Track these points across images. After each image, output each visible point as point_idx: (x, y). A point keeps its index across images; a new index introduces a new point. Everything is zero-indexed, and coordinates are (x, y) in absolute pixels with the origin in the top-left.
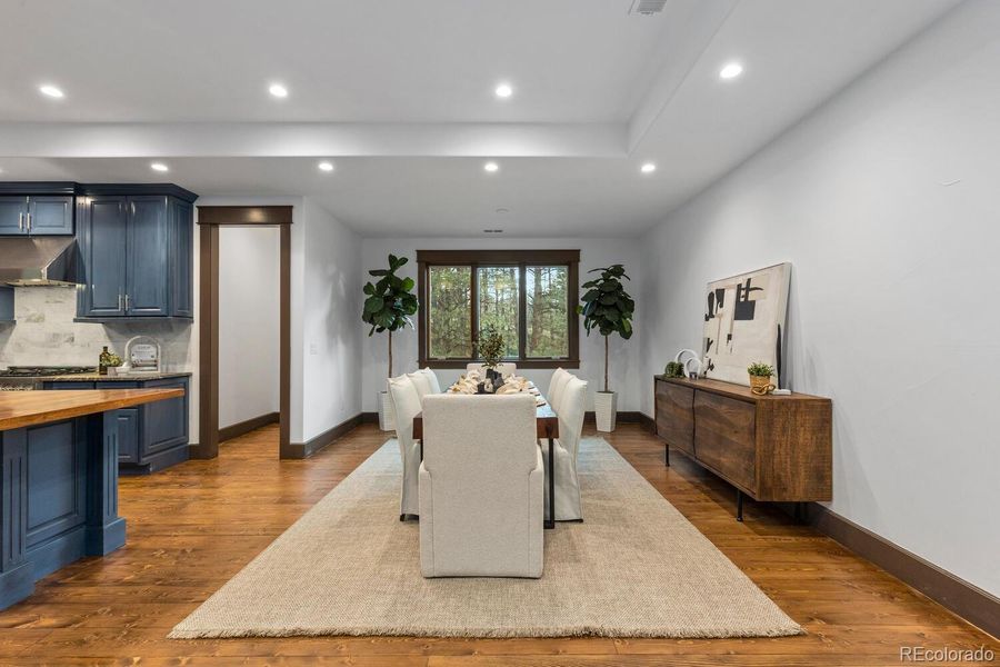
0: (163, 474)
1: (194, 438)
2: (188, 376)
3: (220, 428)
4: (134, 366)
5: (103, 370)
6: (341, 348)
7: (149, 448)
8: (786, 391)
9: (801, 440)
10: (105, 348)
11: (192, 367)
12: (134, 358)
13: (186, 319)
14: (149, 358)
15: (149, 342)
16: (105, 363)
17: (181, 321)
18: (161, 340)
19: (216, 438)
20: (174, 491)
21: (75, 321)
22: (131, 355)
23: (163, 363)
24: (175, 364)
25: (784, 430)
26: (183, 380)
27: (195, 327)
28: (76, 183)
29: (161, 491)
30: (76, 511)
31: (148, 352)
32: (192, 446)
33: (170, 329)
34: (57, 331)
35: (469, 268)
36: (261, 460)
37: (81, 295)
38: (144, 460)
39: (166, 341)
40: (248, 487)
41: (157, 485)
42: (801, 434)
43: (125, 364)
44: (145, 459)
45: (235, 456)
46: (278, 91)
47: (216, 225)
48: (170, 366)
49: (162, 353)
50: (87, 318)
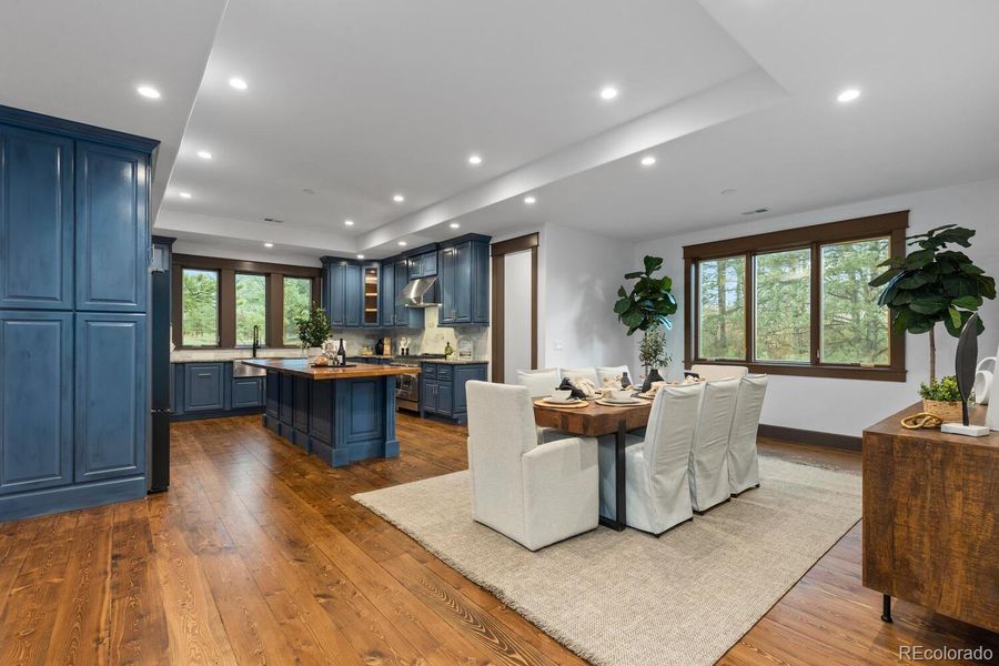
2: (487, 363)
4: (458, 355)
7: (457, 408)
8: (973, 430)
9: (956, 513)
10: (448, 343)
11: (488, 357)
12: (461, 350)
13: (485, 324)
14: (467, 350)
15: (469, 340)
16: (446, 353)
18: (474, 338)
21: (438, 326)
22: (459, 348)
23: (473, 354)
24: (480, 354)
25: (916, 489)
26: (484, 367)
27: (490, 329)
28: (436, 243)
30: (376, 431)
31: (468, 347)
33: (478, 332)
34: (434, 333)
35: (743, 259)
37: (439, 311)
39: (476, 339)
42: (958, 502)
46: (475, 160)
47: (502, 255)
48: (478, 356)
49: (474, 347)
50: (442, 324)
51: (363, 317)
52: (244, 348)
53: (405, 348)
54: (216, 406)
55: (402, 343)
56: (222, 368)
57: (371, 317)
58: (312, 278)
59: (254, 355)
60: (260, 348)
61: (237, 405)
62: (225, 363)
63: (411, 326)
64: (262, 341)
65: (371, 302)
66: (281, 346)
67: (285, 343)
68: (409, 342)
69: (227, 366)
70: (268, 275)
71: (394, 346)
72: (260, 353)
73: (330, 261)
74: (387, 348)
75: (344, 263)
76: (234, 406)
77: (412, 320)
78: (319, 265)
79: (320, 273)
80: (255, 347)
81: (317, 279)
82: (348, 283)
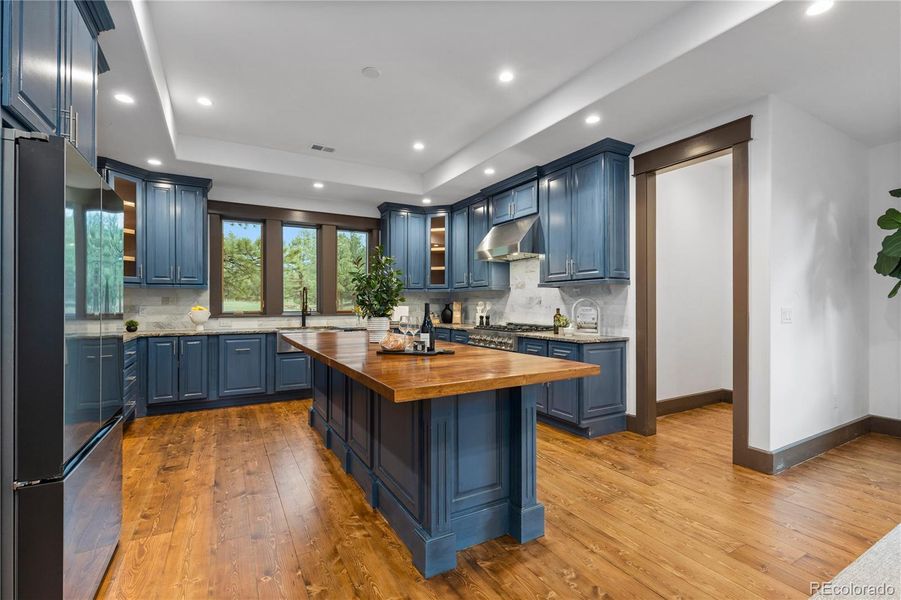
0: (600, 441)
1: (631, 409)
2: (625, 341)
3: (658, 399)
4: (580, 327)
5: (555, 329)
6: (832, 316)
7: (588, 411)
10: (558, 310)
11: (629, 332)
12: (579, 320)
13: (622, 280)
14: (591, 320)
15: (591, 305)
16: (557, 324)
17: (617, 283)
18: (600, 302)
19: (654, 411)
20: (604, 470)
21: (539, 286)
22: (576, 317)
23: (602, 326)
24: (613, 327)
26: (621, 345)
27: (632, 289)
28: (538, 167)
29: (592, 465)
30: (500, 484)
31: (590, 314)
32: (628, 417)
33: (610, 292)
34: (531, 296)
36: (708, 456)
37: (542, 264)
38: (584, 424)
39: (605, 303)
40: (687, 499)
41: (592, 455)
43: (571, 325)
44: (583, 422)
45: (676, 440)
47: (652, 173)
48: (609, 330)
49: (602, 316)
50: (546, 283)
51: (429, 276)
52: (292, 316)
53: (484, 315)
54: (258, 389)
55: (479, 308)
56: (263, 342)
57: (438, 277)
58: (369, 231)
59: (304, 324)
60: (309, 315)
61: (281, 388)
62: (267, 334)
63: (493, 287)
64: (312, 307)
65: (438, 257)
66: (334, 312)
67: (339, 309)
68: (488, 308)
69: (270, 338)
70: (319, 227)
71: (465, 313)
72: (311, 322)
73: (389, 209)
74: (457, 316)
75: (404, 213)
76: (277, 390)
77: (494, 278)
78: (377, 215)
79: (378, 225)
80: (305, 314)
81: (375, 232)
82: (412, 237)
